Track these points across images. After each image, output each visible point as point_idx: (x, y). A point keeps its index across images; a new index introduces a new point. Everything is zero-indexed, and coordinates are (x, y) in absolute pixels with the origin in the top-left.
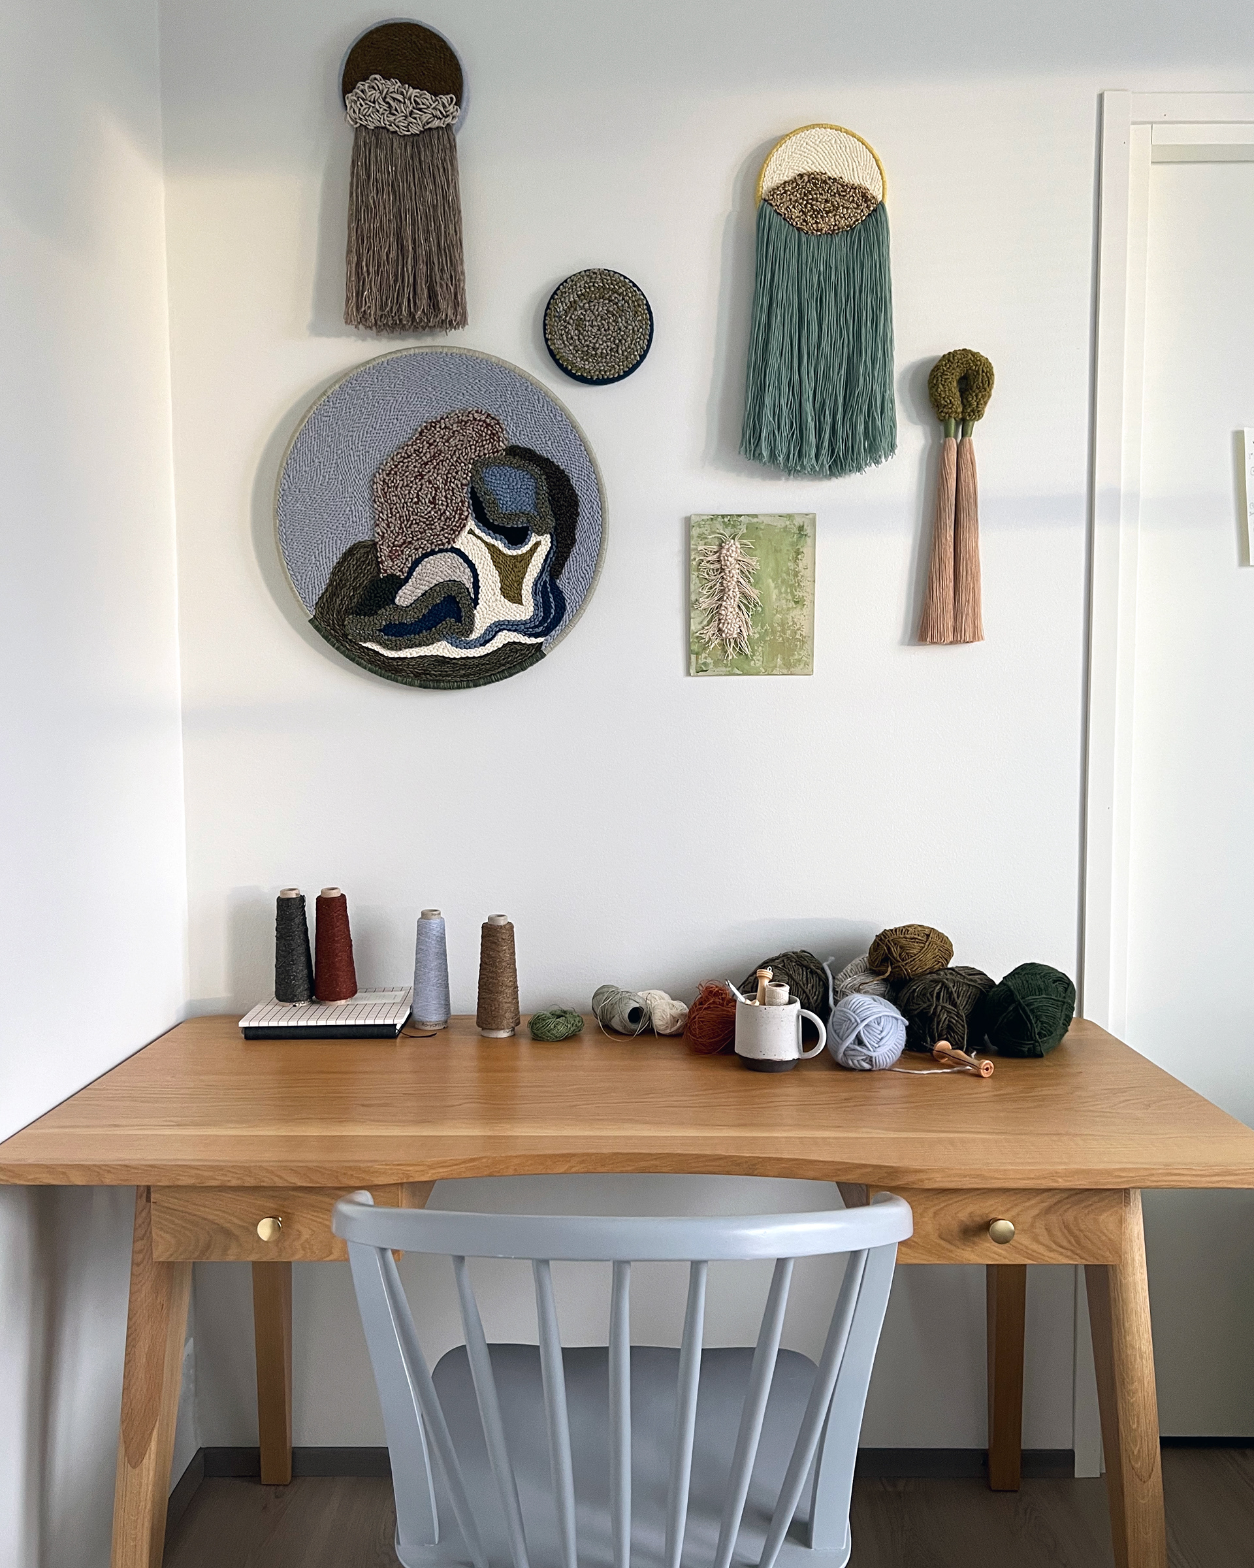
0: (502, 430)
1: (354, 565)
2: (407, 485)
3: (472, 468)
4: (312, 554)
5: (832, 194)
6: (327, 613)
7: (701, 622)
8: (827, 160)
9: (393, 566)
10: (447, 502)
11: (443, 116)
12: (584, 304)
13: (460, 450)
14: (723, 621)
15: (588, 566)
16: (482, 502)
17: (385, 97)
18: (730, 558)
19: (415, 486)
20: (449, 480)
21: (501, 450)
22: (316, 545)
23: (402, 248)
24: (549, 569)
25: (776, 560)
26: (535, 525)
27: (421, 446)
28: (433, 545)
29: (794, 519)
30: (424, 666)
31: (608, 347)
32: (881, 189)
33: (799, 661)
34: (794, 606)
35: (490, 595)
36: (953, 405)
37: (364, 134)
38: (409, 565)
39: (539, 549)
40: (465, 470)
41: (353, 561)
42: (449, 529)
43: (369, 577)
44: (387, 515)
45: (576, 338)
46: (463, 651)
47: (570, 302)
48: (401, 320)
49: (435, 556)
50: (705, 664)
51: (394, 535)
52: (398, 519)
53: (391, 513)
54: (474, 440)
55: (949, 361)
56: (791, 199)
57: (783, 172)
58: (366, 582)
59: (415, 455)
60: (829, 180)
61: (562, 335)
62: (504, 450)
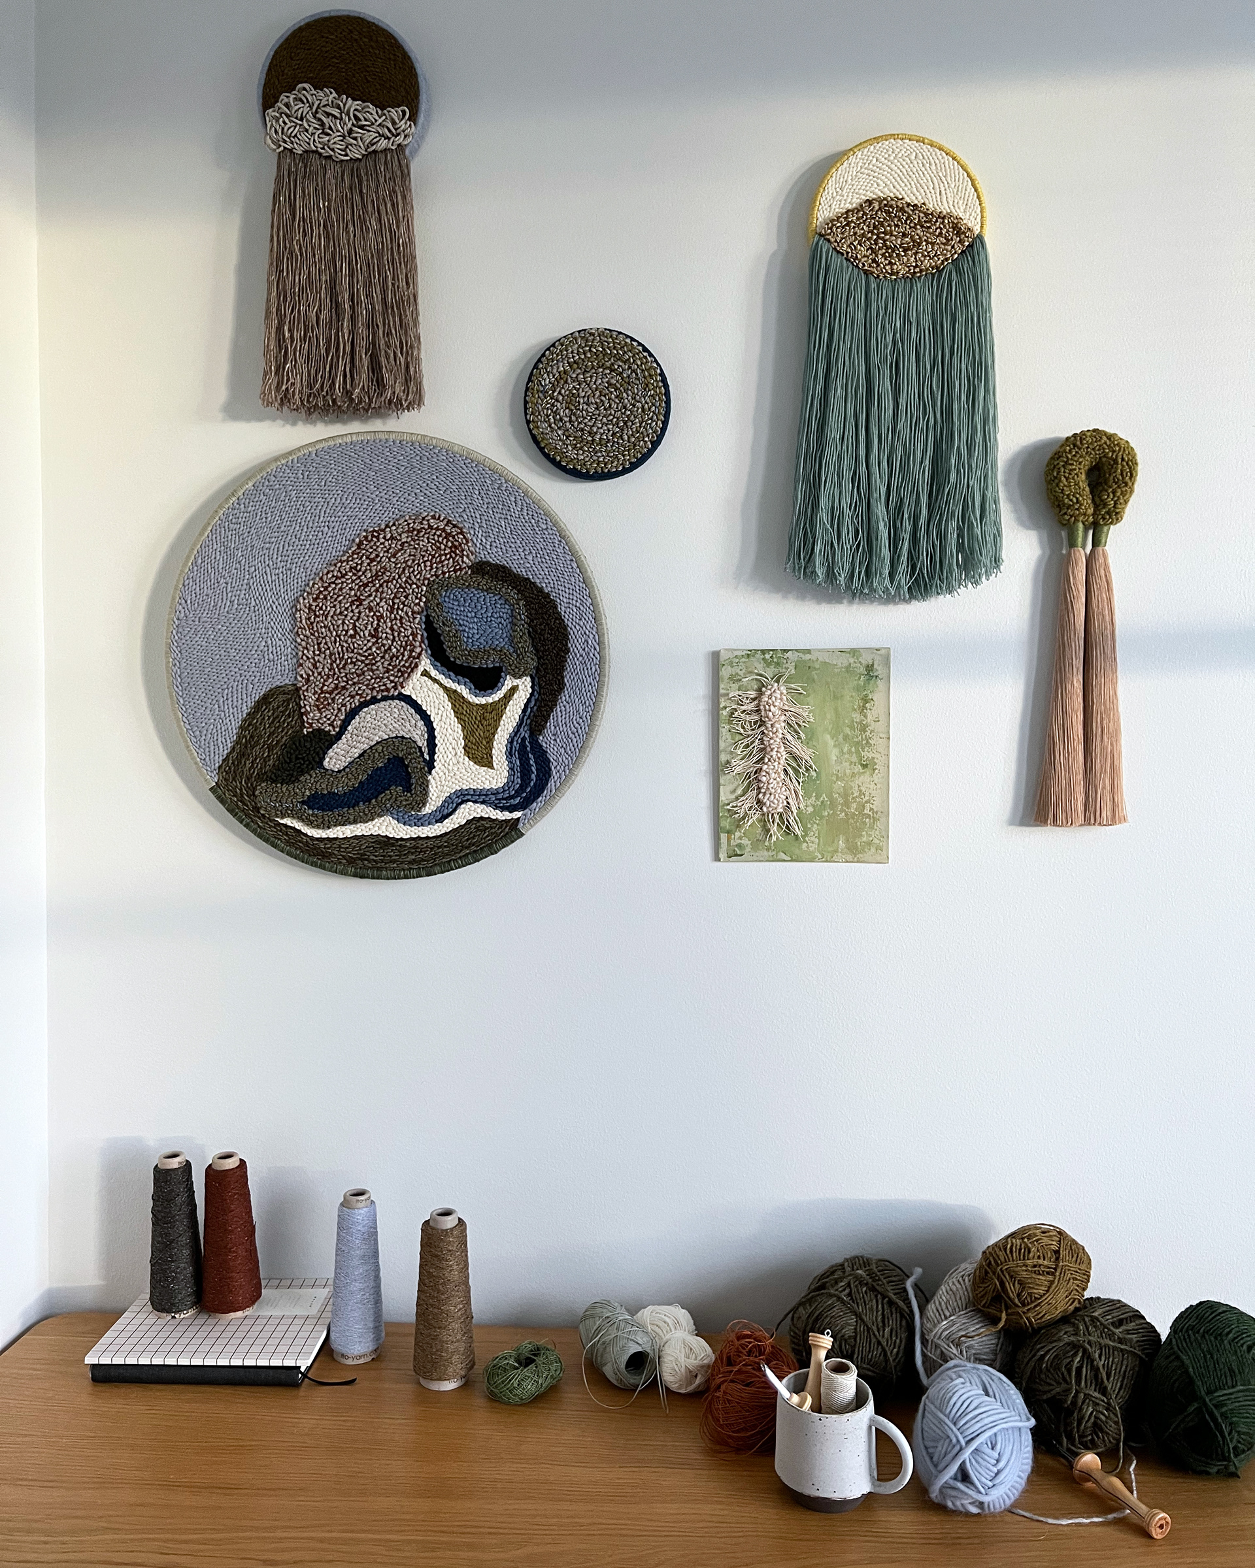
0: (467, 542)
1: (269, 717)
2: (341, 613)
3: (426, 591)
4: (214, 702)
5: (912, 225)
6: (234, 779)
7: (734, 791)
8: (906, 180)
9: (321, 718)
10: (393, 635)
11: (393, 135)
12: (578, 375)
13: (410, 567)
14: (763, 791)
15: (581, 718)
16: (440, 635)
17: (317, 112)
18: (772, 707)
19: (351, 614)
20: (396, 607)
21: (465, 568)
22: (220, 690)
23: (337, 307)
24: (529, 721)
25: (836, 710)
26: (510, 665)
27: (360, 562)
28: (375, 691)
29: (861, 656)
30: (360, 850)
31: (609, 431)
32: (979, 217)
33: (869, 844)
34: (862, 771)
35: (450, 756)
36: (1081, 505)
37: (288, 161)
38: (342, 717)
39: (515, 696)
40: (417, 594)
41: (268, 712)
42: (396, 670)
43: (290, 732)
44: (314, 652)
45: (567, 419)
46: (413, 829)
47: (559, 373)
48: (334, 401)
49: (377, 704)
50: (739, 846)
51: (322, 677)
52: (327, 657)
53: (319, 649)
54: (430, 554)
55: (1075, 445)
56: (855, 234)
57: (845, 197)
58: (285, 738)
59: (351, 574)
60: (908, 207)
61: (548, 416)
62: (469, 567)
